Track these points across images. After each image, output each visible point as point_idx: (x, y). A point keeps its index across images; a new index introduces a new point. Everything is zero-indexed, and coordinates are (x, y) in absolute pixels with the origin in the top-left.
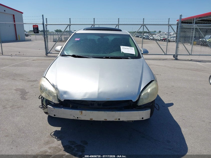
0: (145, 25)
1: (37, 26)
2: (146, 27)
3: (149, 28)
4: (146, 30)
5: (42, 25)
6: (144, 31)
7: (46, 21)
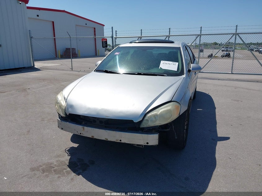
0: (238, 34)
1: (106, 39)
2: (239, 37)
3: (244, 38)
4: (239, 41)
5: (111, 39)
6: (237, 42)
7: (116, 34)
